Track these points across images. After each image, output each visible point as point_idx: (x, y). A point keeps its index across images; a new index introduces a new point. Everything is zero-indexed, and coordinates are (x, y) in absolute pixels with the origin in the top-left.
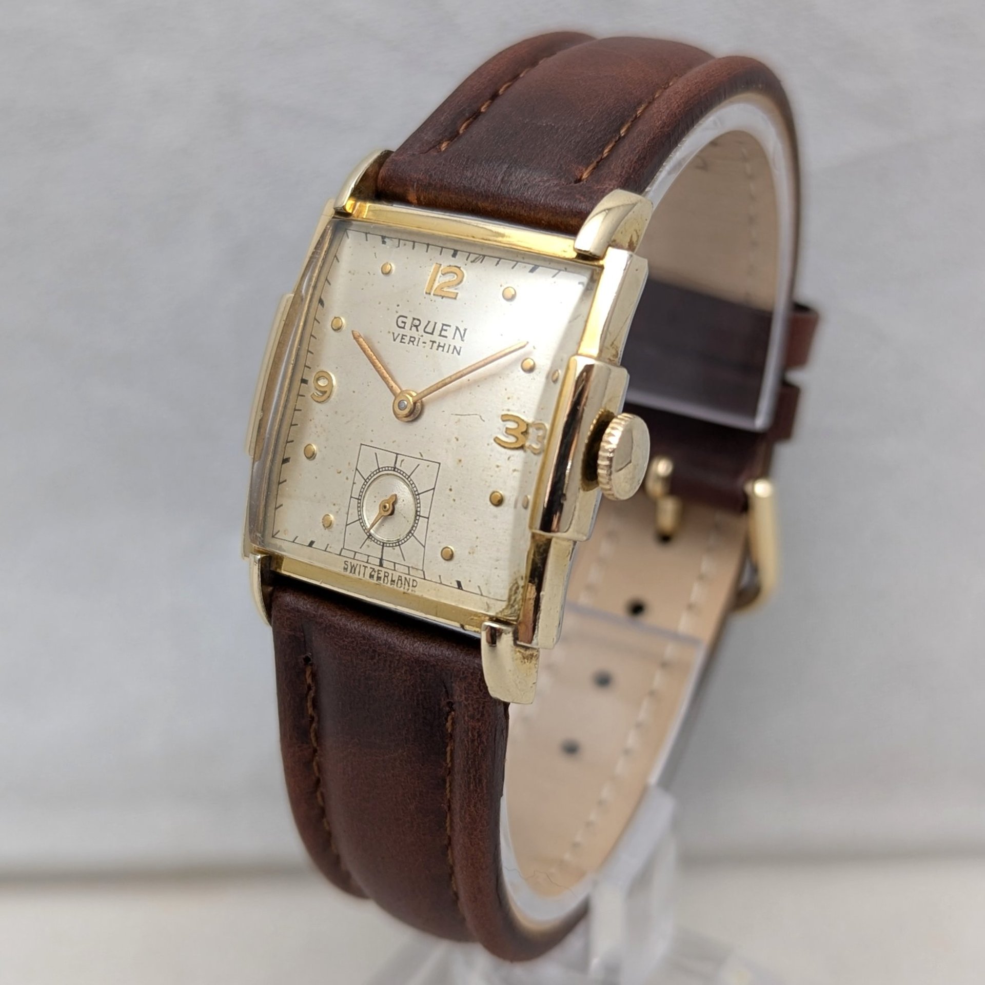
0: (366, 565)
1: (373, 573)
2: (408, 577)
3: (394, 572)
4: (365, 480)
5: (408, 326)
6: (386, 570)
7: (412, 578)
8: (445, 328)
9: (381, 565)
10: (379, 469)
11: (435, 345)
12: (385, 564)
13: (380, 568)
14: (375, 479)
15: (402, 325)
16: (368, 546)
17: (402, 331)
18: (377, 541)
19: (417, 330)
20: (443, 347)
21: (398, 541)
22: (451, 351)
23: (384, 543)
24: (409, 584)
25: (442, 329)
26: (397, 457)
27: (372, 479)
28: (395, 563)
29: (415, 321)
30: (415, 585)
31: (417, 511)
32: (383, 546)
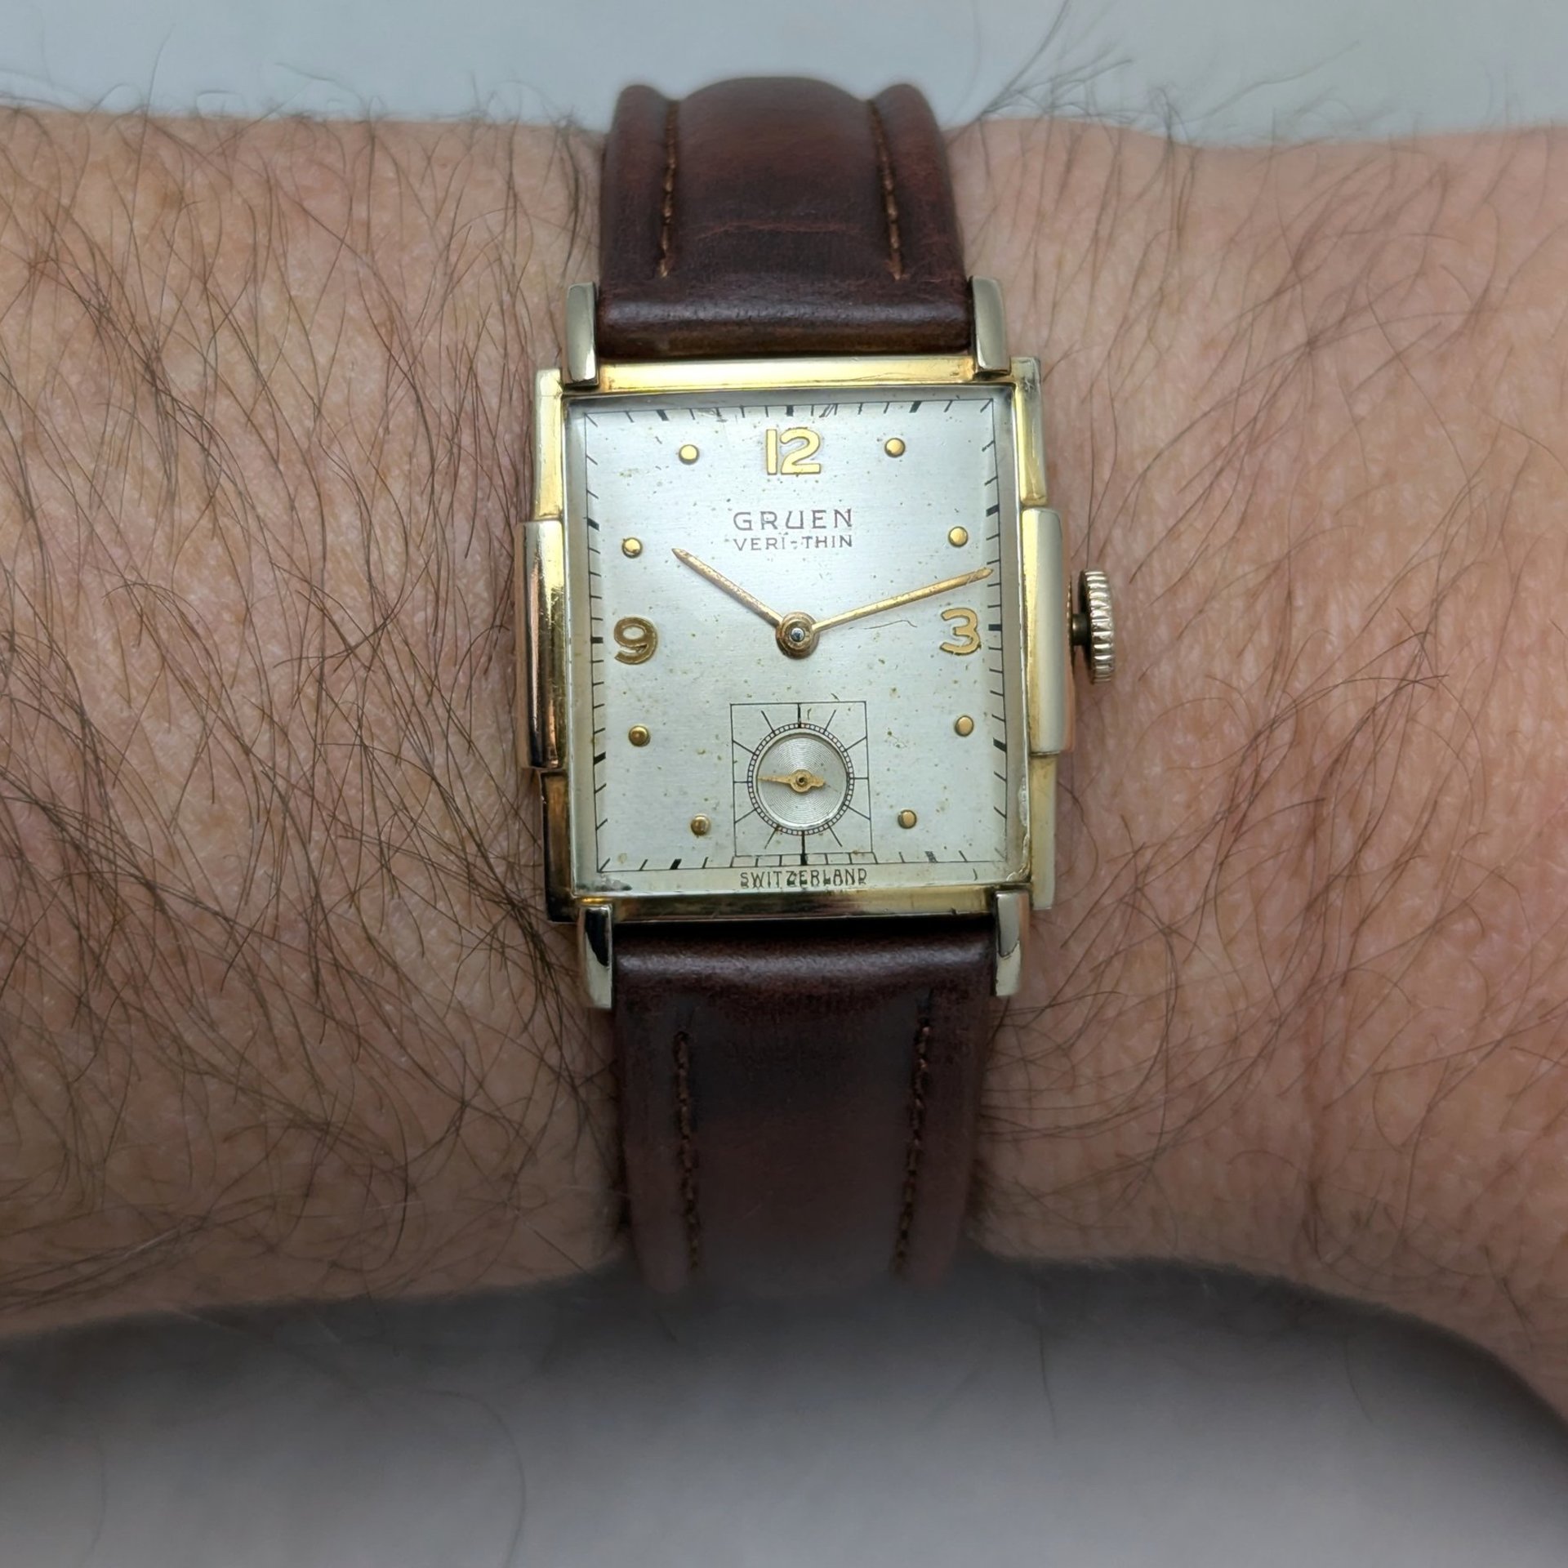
0: (778, 869)
1: (792, 879)
2: (850, 868)
3: (827, 868)
4: (754, 754)
5: (756, 525)
6: (813, 868)
7: (856, 868)
8: (817, 515)
9: (804, 862)
10: (773, 732)
11: (812, 542)
12: (810, 860)
13: (804, 868)
14: (770, 748)
15: (747, 525)
16: (778, 842)
17: (749, 535)
18: (791, 832)
19: (776, 528)
20: (825, 542)
21: (827, 822)
22: (837, 543)
23: (803, 832)
24: (853, 878)
25: (815, 519)
26: (799, 709)
27: (766, 749)
28: (826, 854)
29: (766, 516)
30: (862, 876)
31: (848, 774)
32: (803, 835)
